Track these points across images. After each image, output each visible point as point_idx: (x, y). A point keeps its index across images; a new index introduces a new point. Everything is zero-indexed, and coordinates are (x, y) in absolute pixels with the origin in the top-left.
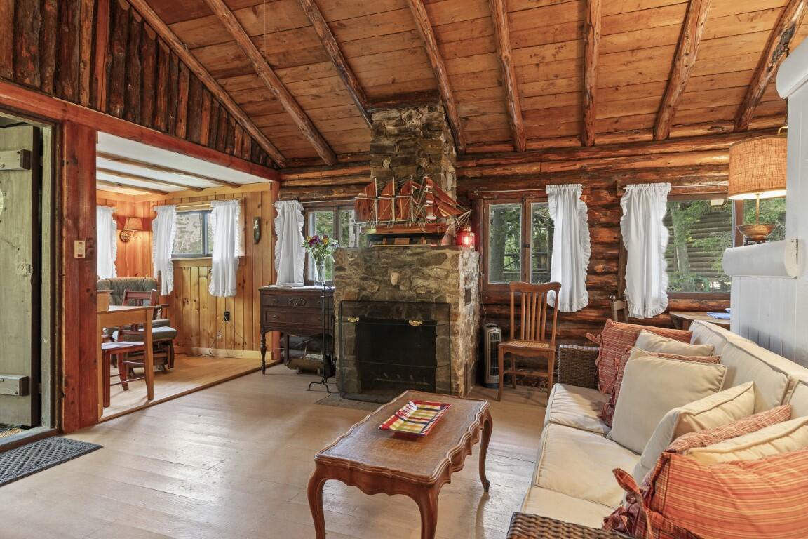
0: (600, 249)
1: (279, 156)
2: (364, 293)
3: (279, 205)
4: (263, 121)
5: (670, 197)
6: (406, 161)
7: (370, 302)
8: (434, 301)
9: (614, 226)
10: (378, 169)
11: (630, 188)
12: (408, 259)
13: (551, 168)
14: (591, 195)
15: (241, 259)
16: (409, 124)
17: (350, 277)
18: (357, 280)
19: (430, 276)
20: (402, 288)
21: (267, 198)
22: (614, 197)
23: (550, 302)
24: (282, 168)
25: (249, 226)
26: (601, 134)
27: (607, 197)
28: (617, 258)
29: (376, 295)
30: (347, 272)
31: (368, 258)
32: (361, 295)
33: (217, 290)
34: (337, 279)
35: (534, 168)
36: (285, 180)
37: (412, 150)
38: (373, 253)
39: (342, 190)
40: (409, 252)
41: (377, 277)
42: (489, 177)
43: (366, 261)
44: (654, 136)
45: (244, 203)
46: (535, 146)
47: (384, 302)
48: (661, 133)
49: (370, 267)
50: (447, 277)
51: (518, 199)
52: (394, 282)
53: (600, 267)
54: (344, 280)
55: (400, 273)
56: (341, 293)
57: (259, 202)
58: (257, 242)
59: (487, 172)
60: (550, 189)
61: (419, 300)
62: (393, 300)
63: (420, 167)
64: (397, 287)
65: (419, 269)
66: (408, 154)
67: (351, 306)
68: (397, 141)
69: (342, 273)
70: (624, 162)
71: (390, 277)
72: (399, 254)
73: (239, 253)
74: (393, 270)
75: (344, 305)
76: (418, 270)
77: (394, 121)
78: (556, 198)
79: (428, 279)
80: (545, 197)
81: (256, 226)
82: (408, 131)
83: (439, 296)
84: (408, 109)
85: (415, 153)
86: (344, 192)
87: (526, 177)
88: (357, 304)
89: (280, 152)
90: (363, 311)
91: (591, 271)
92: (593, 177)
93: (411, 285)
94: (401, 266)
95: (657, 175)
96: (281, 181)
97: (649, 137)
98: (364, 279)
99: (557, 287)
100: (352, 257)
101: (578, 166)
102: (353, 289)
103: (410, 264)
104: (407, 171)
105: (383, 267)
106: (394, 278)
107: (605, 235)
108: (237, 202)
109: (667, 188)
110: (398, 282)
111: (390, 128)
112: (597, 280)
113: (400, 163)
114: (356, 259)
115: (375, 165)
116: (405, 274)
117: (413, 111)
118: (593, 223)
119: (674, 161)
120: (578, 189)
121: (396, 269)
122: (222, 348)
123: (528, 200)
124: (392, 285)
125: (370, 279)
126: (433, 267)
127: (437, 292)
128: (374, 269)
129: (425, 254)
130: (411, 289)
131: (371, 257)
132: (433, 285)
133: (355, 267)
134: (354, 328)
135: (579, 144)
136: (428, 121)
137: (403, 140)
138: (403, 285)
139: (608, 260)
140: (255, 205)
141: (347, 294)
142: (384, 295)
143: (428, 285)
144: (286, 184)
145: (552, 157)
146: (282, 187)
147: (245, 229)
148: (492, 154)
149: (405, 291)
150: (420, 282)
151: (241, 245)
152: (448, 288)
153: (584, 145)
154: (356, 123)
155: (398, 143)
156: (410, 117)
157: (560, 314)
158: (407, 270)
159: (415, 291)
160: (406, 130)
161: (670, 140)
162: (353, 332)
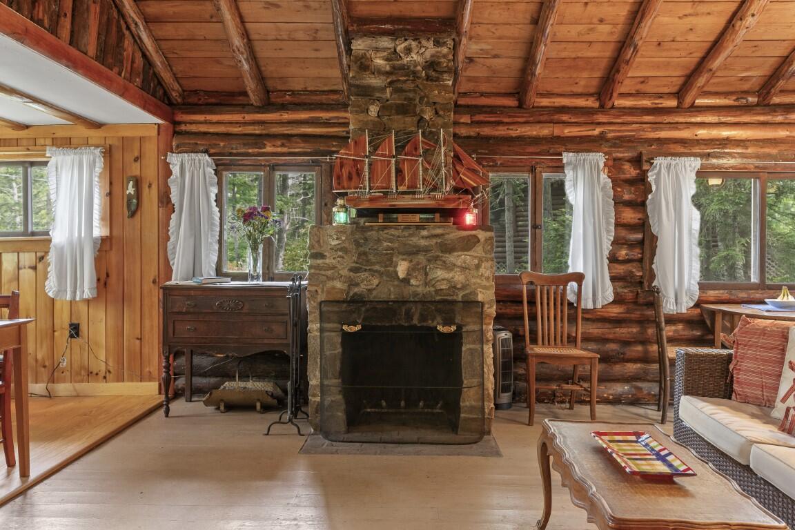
0: (623, 233)
1: (176, 86)
2: (356, 290)
3: (175, 160)
4: (168, 30)
5: (698, 174)
6: (403, 110)
7: (364, 303)
8: (460, 299)
9: (640, 205)
10: (362, 117)
11: (659, 161)
12: (423, 243)
13: (566, 131)
14: (614, 166)
15: (104, 240)
16: (406, 60)
17: (334, 268)
18: (345, 272)
19: (454, 265)
20: (413, 282)
21: (151, 149)
22: (638, 171)
23: (571, 297)
24: (178, 104)
25: (117, 189)
26: (622, 95)
27: (630, 171)
28: (641, 243)
29: (374, 293)
30: (327, 261)
31: (362, 241)
32: (351, 294)
33: (61, 290)
34: (313, 271)
35: (545, 131)
36: (180, 123)
37: (411, 95)
38: (369, 233)
39: (279, 143)
40: (425, 233)
41: (377, 267)
42: (487, 138)
43: (357, 244)
44: (679, 103)
45: (109, 153)
46: (545, 102)
47: (388, 302)
48: (688, 101)
49: (365, 254)
50: (478, 267)
51: (526, 168)
52: (401, 275)
53: (623, 253)
54: (323, 272)
55: (411, 261)
56: (320, 291)
57: (136, 154)
58: (133, 214)
59: (486, 131)
60: (567, 157)
61: (438, 298)
62: (400, 300)
63: (422, 118)
64: (406, 281)
65: (438, 256)
66: (405, 99)
67: (336, 309)
68: (388, 80)
69: (320, 261)
70: (649, 130)
71: (396, 266)
72: (411, 235)
73: (99, 231)
74: (401, 257)
75: (324, 309)
76: (437, 258)
77: (385, 54)
78: (575, 169)
79: (452, 270)
80: (560, 168)
81: (131, 190)
82: (404, 69)
83: (467, 292)
84: (406, 40)
85: (415, 100)
86: (283, 145)
87: (536, 140)
88: (345, 305)
89: (177, 79)
90: (355, 315)
91: (613, 259)
92: (614, 146)
93: (426, 278)
94: (412, 252)
95: (685, 147)
96: (175, 123)
97: (673, 103)
98: (354, 270)
99: (579, 278)
100: (337, 239)
101: (597, 131)
102: (338, 285)
103: (426, 250)
104: (404, 123)
105: (387, 254)
106: (402, 268)
107: (630, 216)
108: (98, 151)
109: (696, 163)
110: (408, 274)
111: (379, 62)
112: (620, 269)
113: (393, 111)
114: (344, 241)
115: (356, 111)
116: (418, 264)
117: (413, 43)
118: (619, 203)
119: (702, 133)
120: (599, 158)
121: (404, 257)
122: (64, 381)
123: (538, 170)
124: (398, 278)
125: (365, 270)
126: (460, 253)
127: (464, 287)
128: (371, 257)
129: (446, 236)
130: (426, 284)
131: (366, 239)
132: (459, 277)
133: (340, 253)
134: (340, 340)
135: (597, 105)
136: (433, 59)
137: (399, 80)
138: (416, 277)
139: (631, 245)
140: (129, 157)
141: (329, 292)
142: (388, 292)
143: (452, 278)
144: (183, 128)
145: (565, 118)
146: (176, 133)
147: (110, 194)
148: (492, 110)
149: (418, 286)
150: (440, 274)
151: (102, 219)
152: (479, 281)
153: (602, 106)
154: (316, 50)
155: (391, 83)
156: (408, 50)
157: (586, 311)
158: (421, 258)
159: (433, 286)
160: (403, 67)
161: (695, 109)
162: (339, 346)
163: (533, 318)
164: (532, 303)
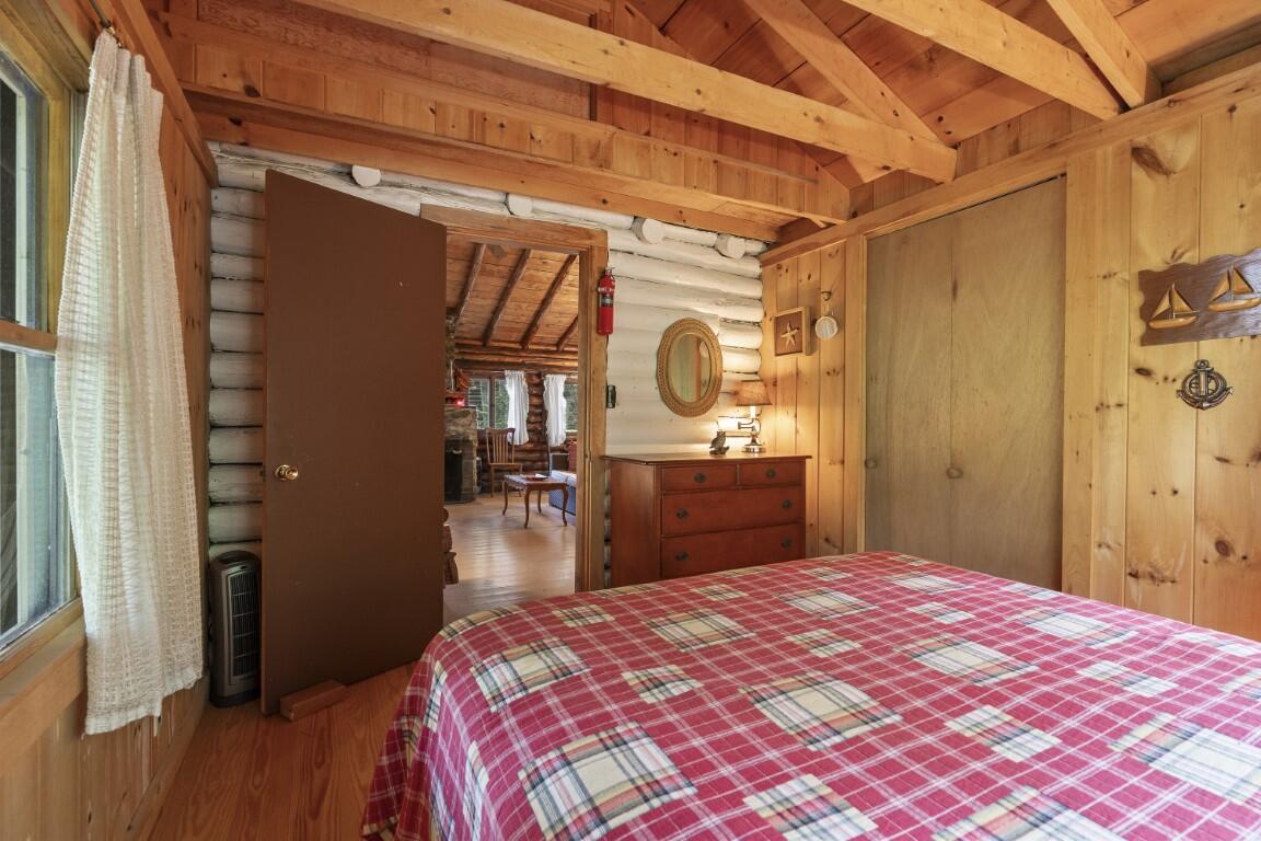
0: (533, 409)
5: (566, 382)
8: (461, 439)
9: (540, 396)
11: (548, 376)
13: (506, 359)
14: (529, 377)
22: (539, 380)
23: (509, 440)
26: (533, 344)
27: (536, 380)
28: (541, 414)
35: (496, 359)
42: (467, 361)
44: (558, 349)
46: (496, 344)
48: (561, 348)
50: (470, 425)
51: (487, 377)
53: (533, 419)
59: (467, 357)
60: (506, 372)
61: (453, 439)
70: (544, 361)
76: (451, 421)
78: (511, 378)
79: (459, 426)
80: (503, 377)
83: (465, 436)
87: (492, 363)
91: (528, 422)
92: (529, 368)
95: (560, 370)
97: (555, 349)
99: (513, 430)
101: (521, 360)
107: (536, 401)
109: (564, 378)
112: (532, 426)
118: (531, 395)
119: (567, 364)
120: (521, 373)
123: (493, 378)
126: (462, 419)
127: (463, 434)
129: (456, 411)
132: (461, 429)
135: (521, 347)
139: (536, 415)
143: (458, 430)
145: (506, 353)
148: (469, 346)
150: (452, 428)
152: (470, 432)
153: (523, 348)
157: (516, 446)
159: (449, 434)
161: (564, 352)
163: (491, 451)
164: (491, 443)
